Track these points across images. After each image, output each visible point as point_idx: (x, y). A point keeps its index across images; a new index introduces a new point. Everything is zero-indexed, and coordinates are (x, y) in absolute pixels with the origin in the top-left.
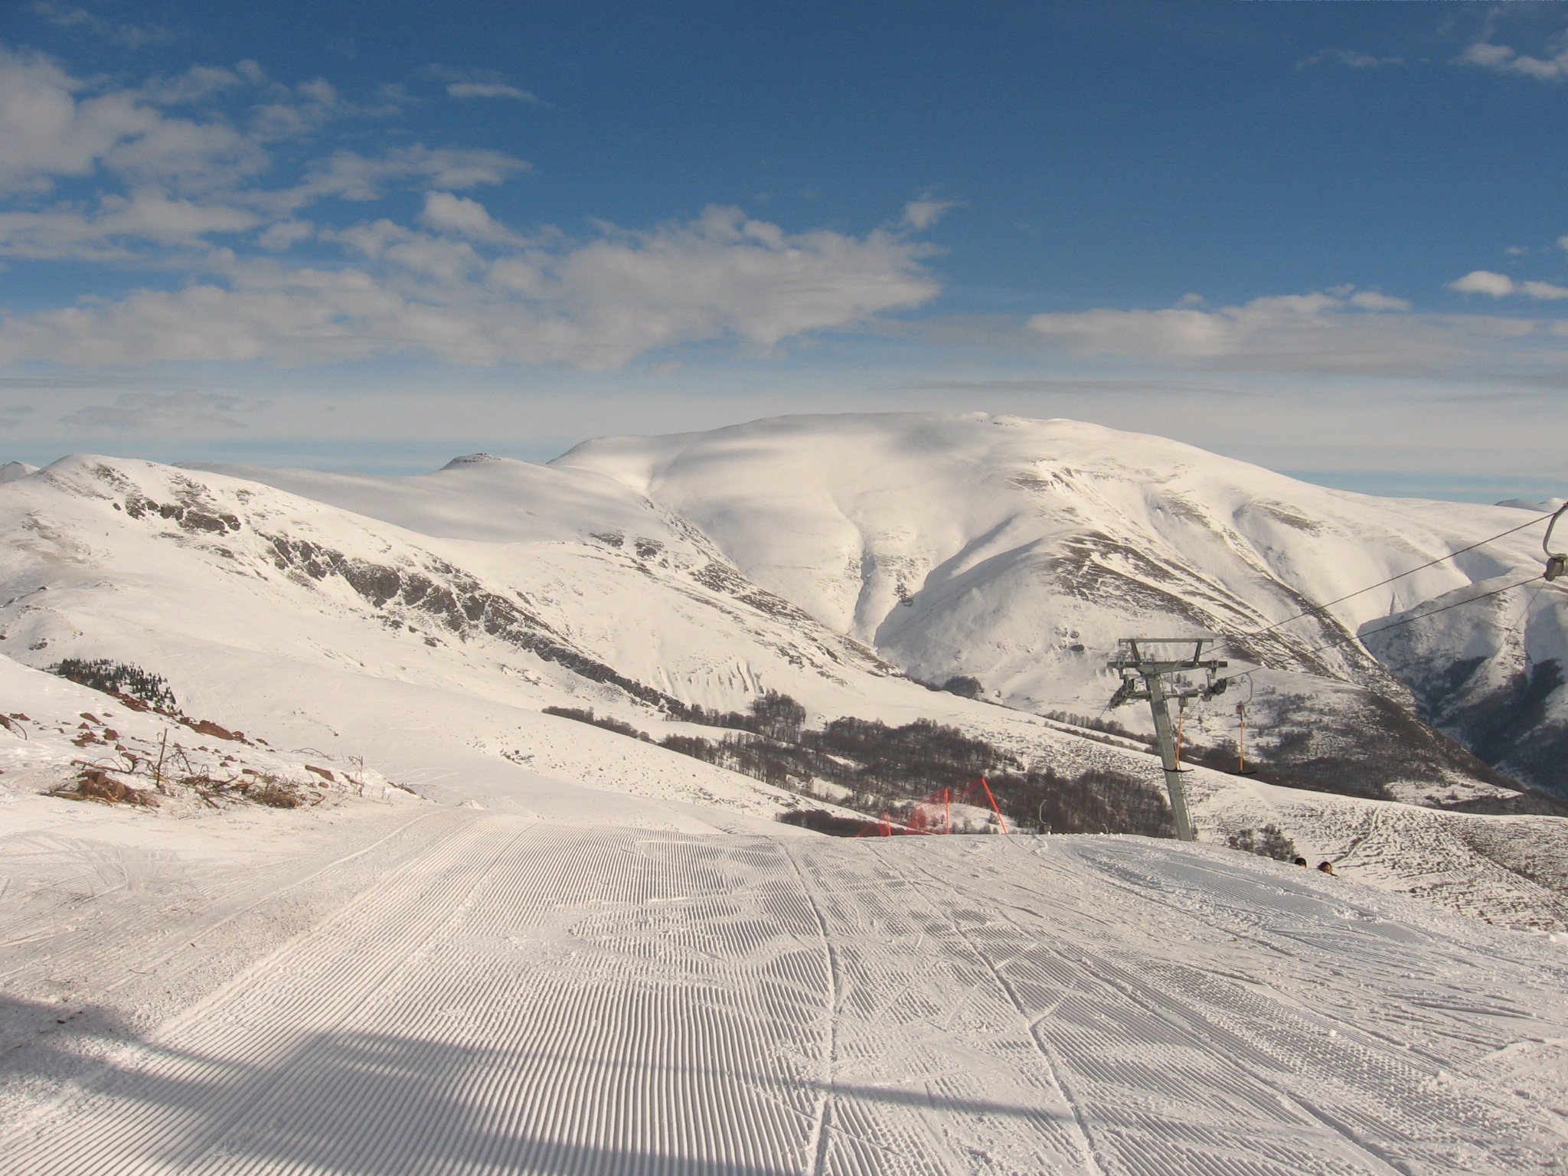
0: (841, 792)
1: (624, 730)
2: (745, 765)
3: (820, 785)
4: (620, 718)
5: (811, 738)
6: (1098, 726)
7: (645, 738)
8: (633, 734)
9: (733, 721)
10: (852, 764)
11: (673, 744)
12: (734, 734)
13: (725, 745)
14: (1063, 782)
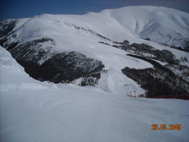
0: (134, 52)
1: (108, 44)
2: (122, 49)
3: (131, 51)
4: (107, 43)
5: (130, 45)
6: (164, 44)
7: (110, 45)
8: (109, 45)
9: (121, 43)
10: (135, 48)
11: (114, 46)
12: (121, 45)
13: (120, 46)
14: (160, 51)
